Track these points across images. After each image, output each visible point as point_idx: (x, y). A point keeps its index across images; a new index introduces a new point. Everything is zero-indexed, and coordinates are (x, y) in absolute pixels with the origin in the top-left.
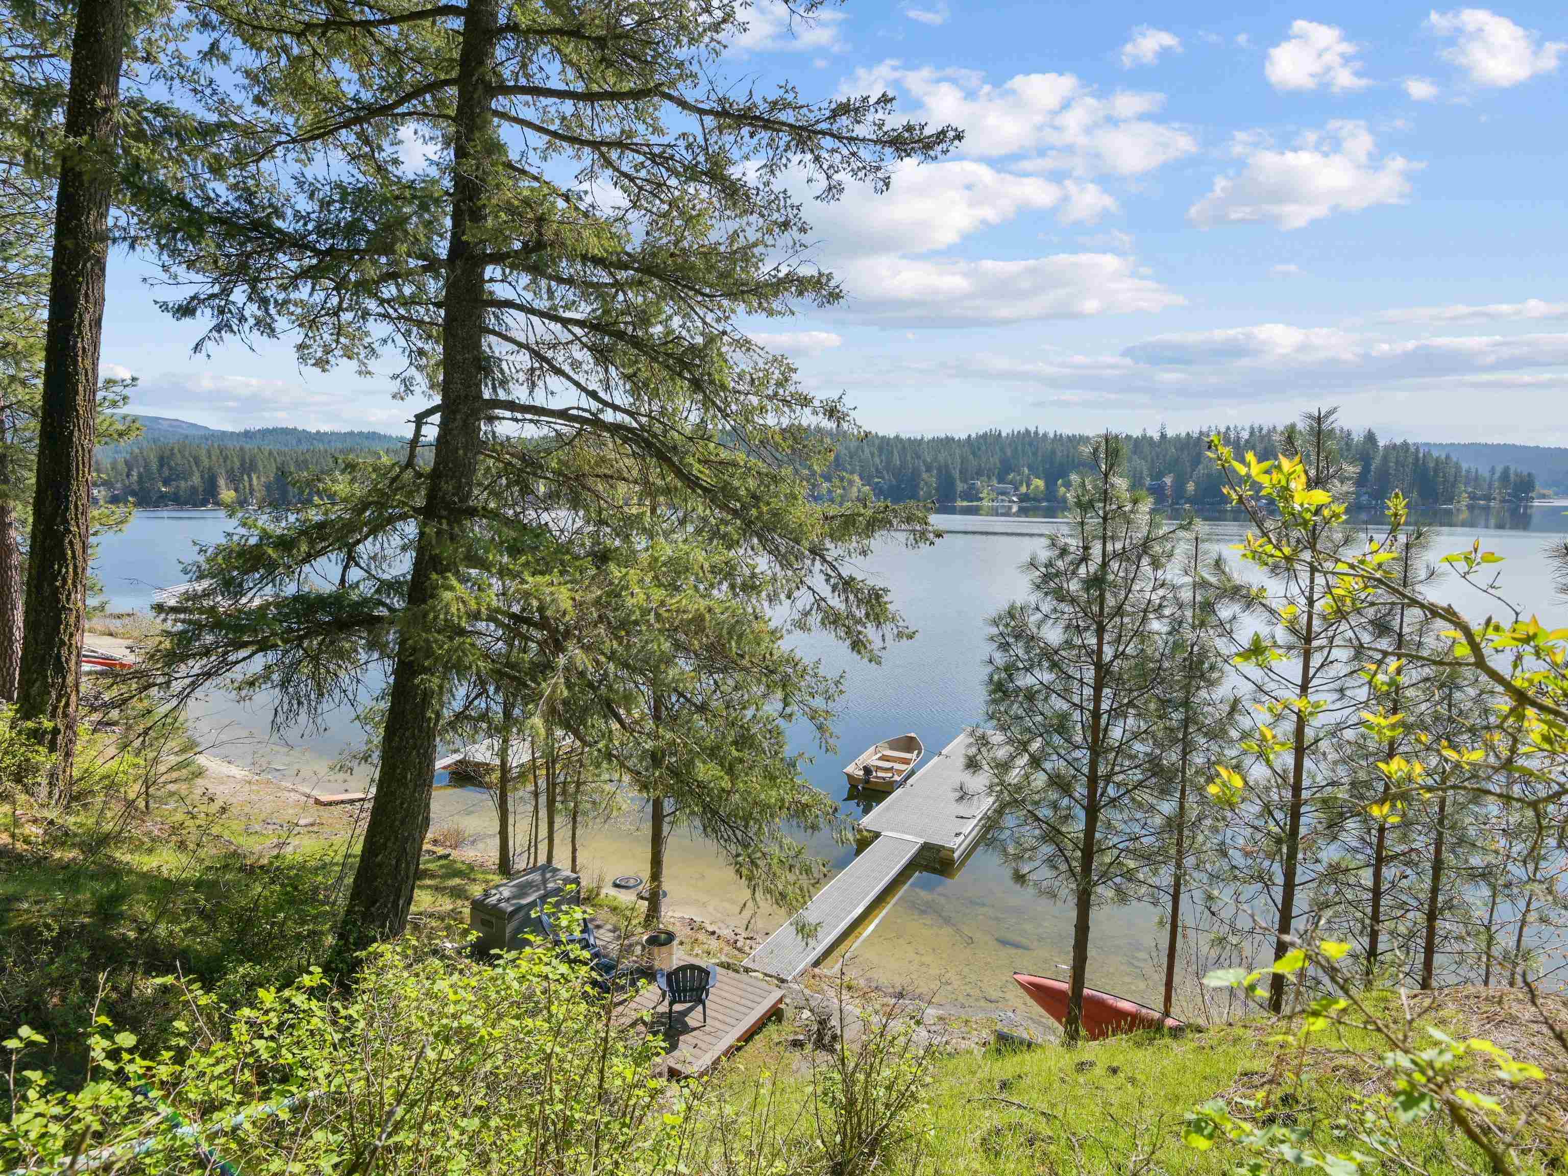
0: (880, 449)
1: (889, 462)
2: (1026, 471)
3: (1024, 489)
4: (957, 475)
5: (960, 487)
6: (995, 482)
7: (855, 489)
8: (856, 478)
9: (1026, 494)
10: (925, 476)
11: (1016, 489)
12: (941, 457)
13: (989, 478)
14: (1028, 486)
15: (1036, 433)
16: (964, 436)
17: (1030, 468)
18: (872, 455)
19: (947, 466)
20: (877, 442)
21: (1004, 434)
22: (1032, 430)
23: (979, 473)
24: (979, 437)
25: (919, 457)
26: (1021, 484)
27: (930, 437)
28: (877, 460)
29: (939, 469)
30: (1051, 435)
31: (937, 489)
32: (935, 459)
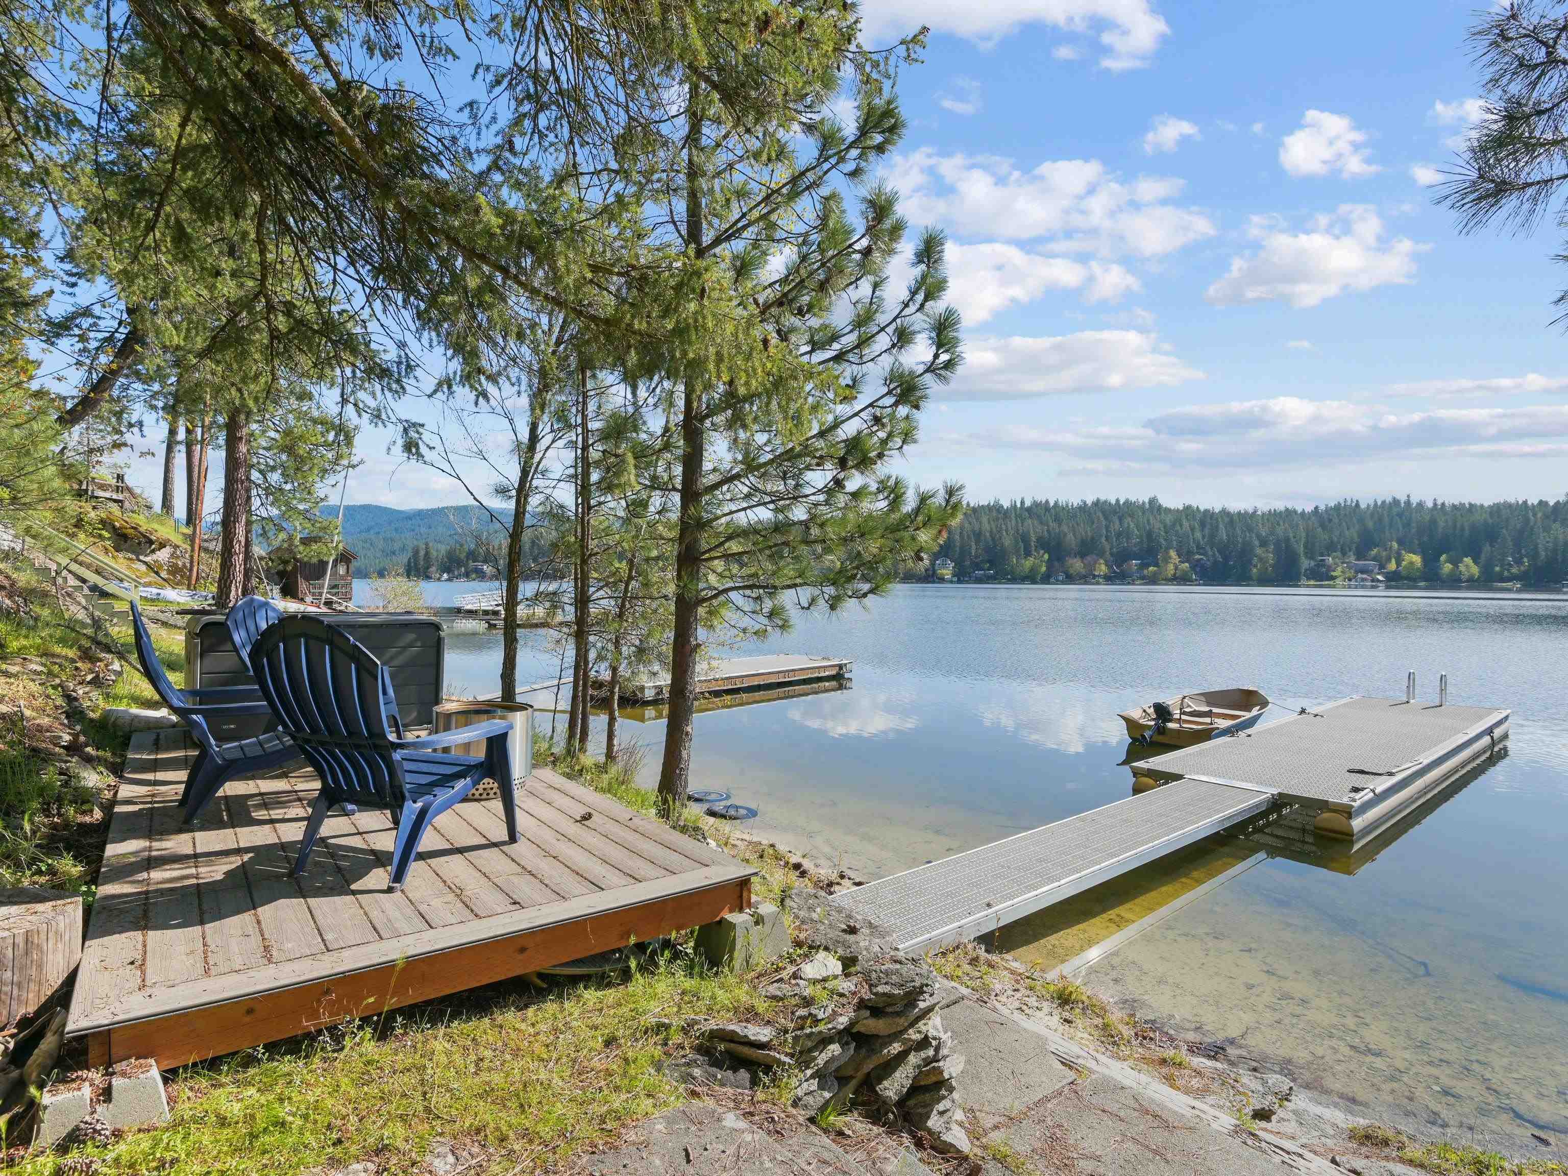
0: (1203, 524)
1: (1212, 536)
2: (1395, 545)
3: (1392, 566)
4: (1301, 550)
5: (1306, 563)
6: (1352, 559)
7: (1171, 567)
8: (1173, 553)
9: (1395, 572)
10: (1259, 551)
11: (1382, 567)
12: (1280, 531)
13: (1344, 554)
14: (1398, 564)
15: (1408, 503)
16: (1309, 508)
17: (1401, 542)
18: (1193, 529)
19: (1287, 540)
20: (1198, 517)
21: (1363, 506)
22: (1403, 499)
23: (1330, 548)
24: (1328, 509)
25: (1250, 530)
26: (1389, 559)
27: (1266, 509)
28: (1198, 535)
29: (1277, 544)
30: (1430, 504)
31: (1273, 566)
32: (1272, 533)
